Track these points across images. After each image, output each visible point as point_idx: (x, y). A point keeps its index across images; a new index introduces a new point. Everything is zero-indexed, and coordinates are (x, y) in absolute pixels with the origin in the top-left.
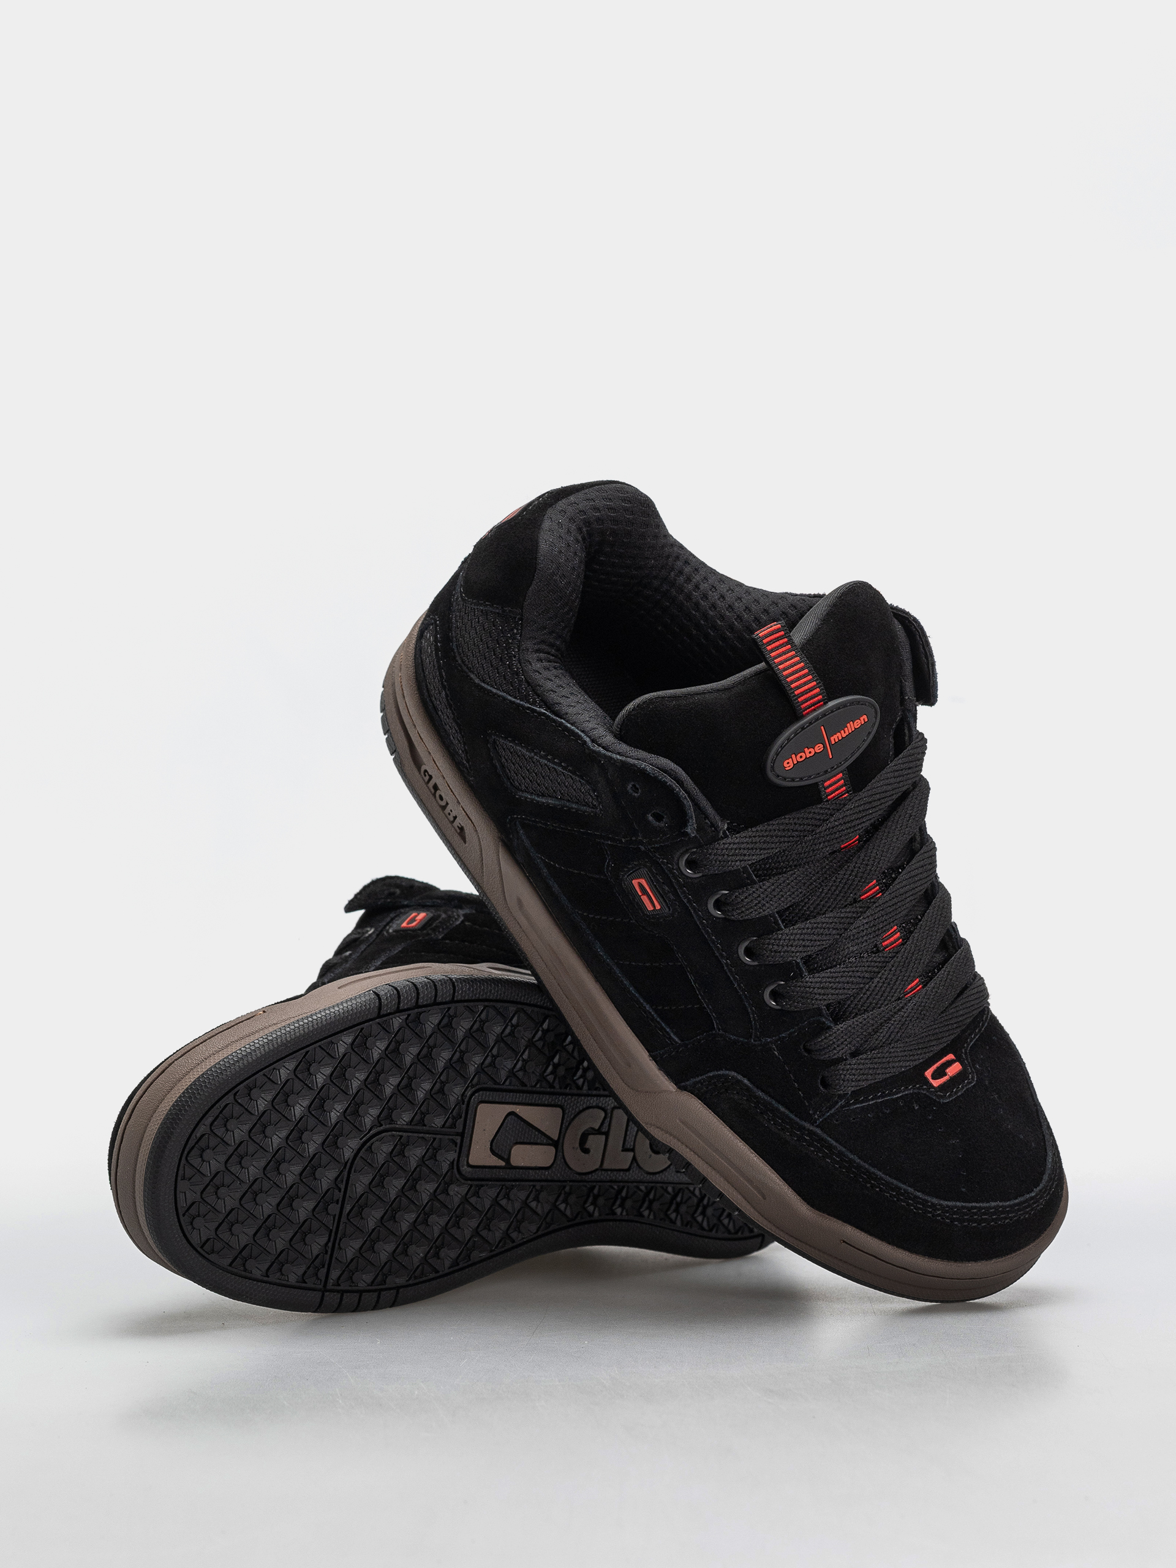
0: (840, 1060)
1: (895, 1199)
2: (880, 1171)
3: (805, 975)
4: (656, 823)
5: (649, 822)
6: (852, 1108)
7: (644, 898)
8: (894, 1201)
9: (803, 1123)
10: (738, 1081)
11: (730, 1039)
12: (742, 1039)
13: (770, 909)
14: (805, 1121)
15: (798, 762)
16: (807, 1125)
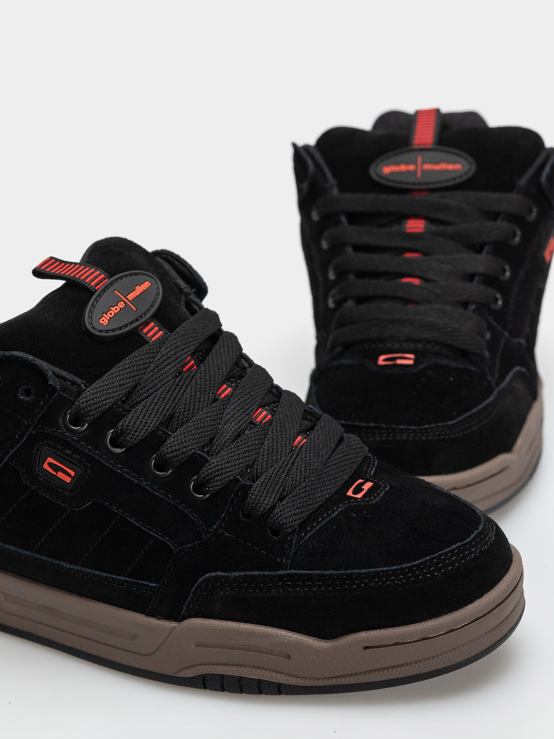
0: (273, 507)
1: (380, 583)
2: (355, 569)
3: (210, 460)
4: (28, 399)
5: (22, 400)
6: (306, 538)
7: (60, 475)
8: (380, 585)
9: (279, 573)
10: (215, 578)
11: (188, 548)
12: (196, 542)
13: (152, 423)
14: (279, 571)
15: (110, 318)
16: (282, 572)
